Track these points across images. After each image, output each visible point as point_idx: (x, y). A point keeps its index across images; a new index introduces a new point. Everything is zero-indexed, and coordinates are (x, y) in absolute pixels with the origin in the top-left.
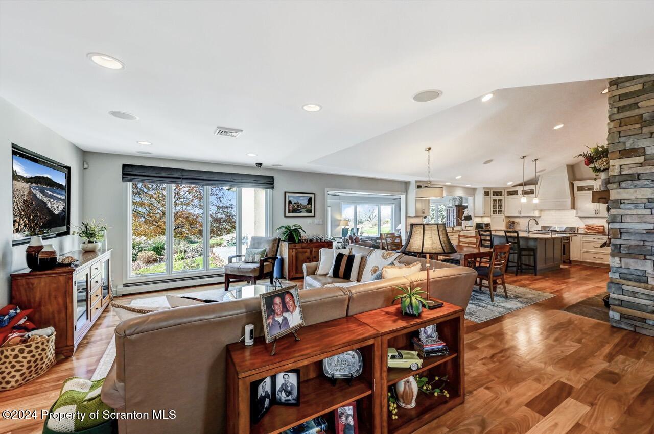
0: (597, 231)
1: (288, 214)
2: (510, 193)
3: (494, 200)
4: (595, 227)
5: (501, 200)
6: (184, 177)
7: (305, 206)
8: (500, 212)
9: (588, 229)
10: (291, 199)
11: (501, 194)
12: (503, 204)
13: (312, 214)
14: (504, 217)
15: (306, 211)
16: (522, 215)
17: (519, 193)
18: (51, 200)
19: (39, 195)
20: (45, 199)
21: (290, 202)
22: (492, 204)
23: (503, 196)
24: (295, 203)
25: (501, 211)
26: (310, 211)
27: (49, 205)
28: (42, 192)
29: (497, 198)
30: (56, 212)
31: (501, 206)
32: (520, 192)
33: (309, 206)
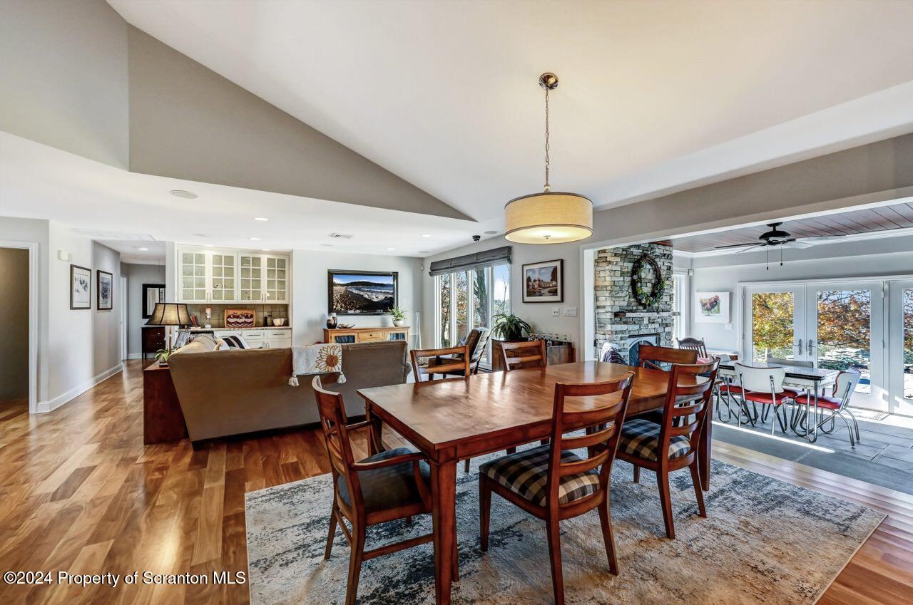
1: (527, 299)
6: (452, 266)
7: (548, 283)
10: (530, 274)
13: (558, 298)
15: (549, 292)
18: (369, 293)
19: (354, 291)
20: (361, 293)
21: (529, 279)
24: (535, 281)
26: (554, 292)
27: (366, 296)
28: (360, 290)
30: (376, 300)
33: (554, 283)
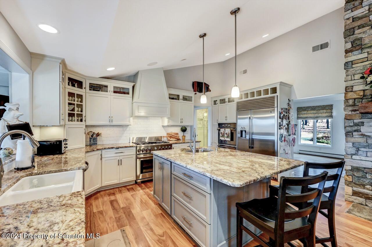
0: (176, 138)
2: (95, 88)
3: (71, 95)
4: (174, 135)
5: (80, 96)
8: (81, 118)
9: (171, 137)
11: (80, 84)
12: (84, 104)
14: (84, 127)
16: (114, 123)
17: (109, 89)
22: (67, 102)
23: (83, 90)
25: (81, 115)
29: (76, 90)
31: (80, 106)
32: (111, 88)
